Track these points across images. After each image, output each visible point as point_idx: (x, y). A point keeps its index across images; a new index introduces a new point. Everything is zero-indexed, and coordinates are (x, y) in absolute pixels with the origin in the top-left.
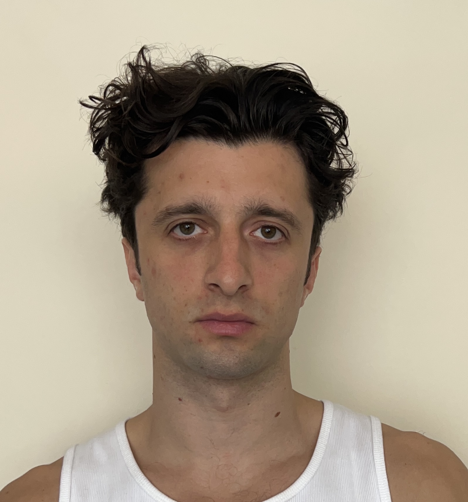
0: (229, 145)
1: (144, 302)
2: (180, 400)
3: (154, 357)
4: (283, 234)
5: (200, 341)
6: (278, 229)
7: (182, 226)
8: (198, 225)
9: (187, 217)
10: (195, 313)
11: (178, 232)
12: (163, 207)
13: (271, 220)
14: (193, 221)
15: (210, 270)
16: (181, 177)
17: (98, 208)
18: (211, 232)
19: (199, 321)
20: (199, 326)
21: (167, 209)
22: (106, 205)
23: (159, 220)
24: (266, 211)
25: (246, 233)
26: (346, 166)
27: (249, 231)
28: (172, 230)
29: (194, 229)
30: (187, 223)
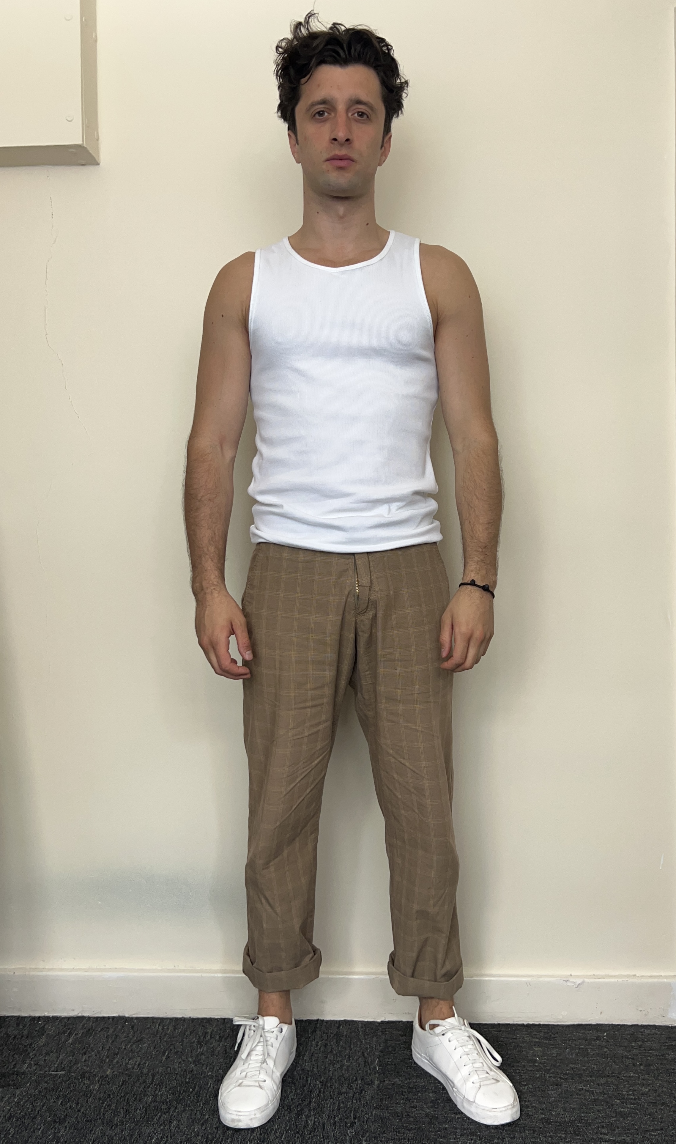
0: (341, 67)
1: (300, 164)
2: (318, 213)
3: (304, 193)
4: (368, 117)
5: (328, 171)
6: (366, 115)
7: (319, 113)
8: (326, 112)
9: (321, 107)
10: (326, 156)
11: (317, 116)
12: (310, 102)
13: (362, 108)
14: (324, 110)
15: (332, 131)
16: (319, 86)
17: (276, 115)
18: (333, 114)
19: (327, 160)
20: (327, 163)
21: (312, 103)
22: (279, 114)
23: (308, 110)
24: (359, 102)
25: (350, 114)
26: (403, 81)
27: (352, 113)
28: (314, 116)
29: (324, 114)
30: (321, 111)
